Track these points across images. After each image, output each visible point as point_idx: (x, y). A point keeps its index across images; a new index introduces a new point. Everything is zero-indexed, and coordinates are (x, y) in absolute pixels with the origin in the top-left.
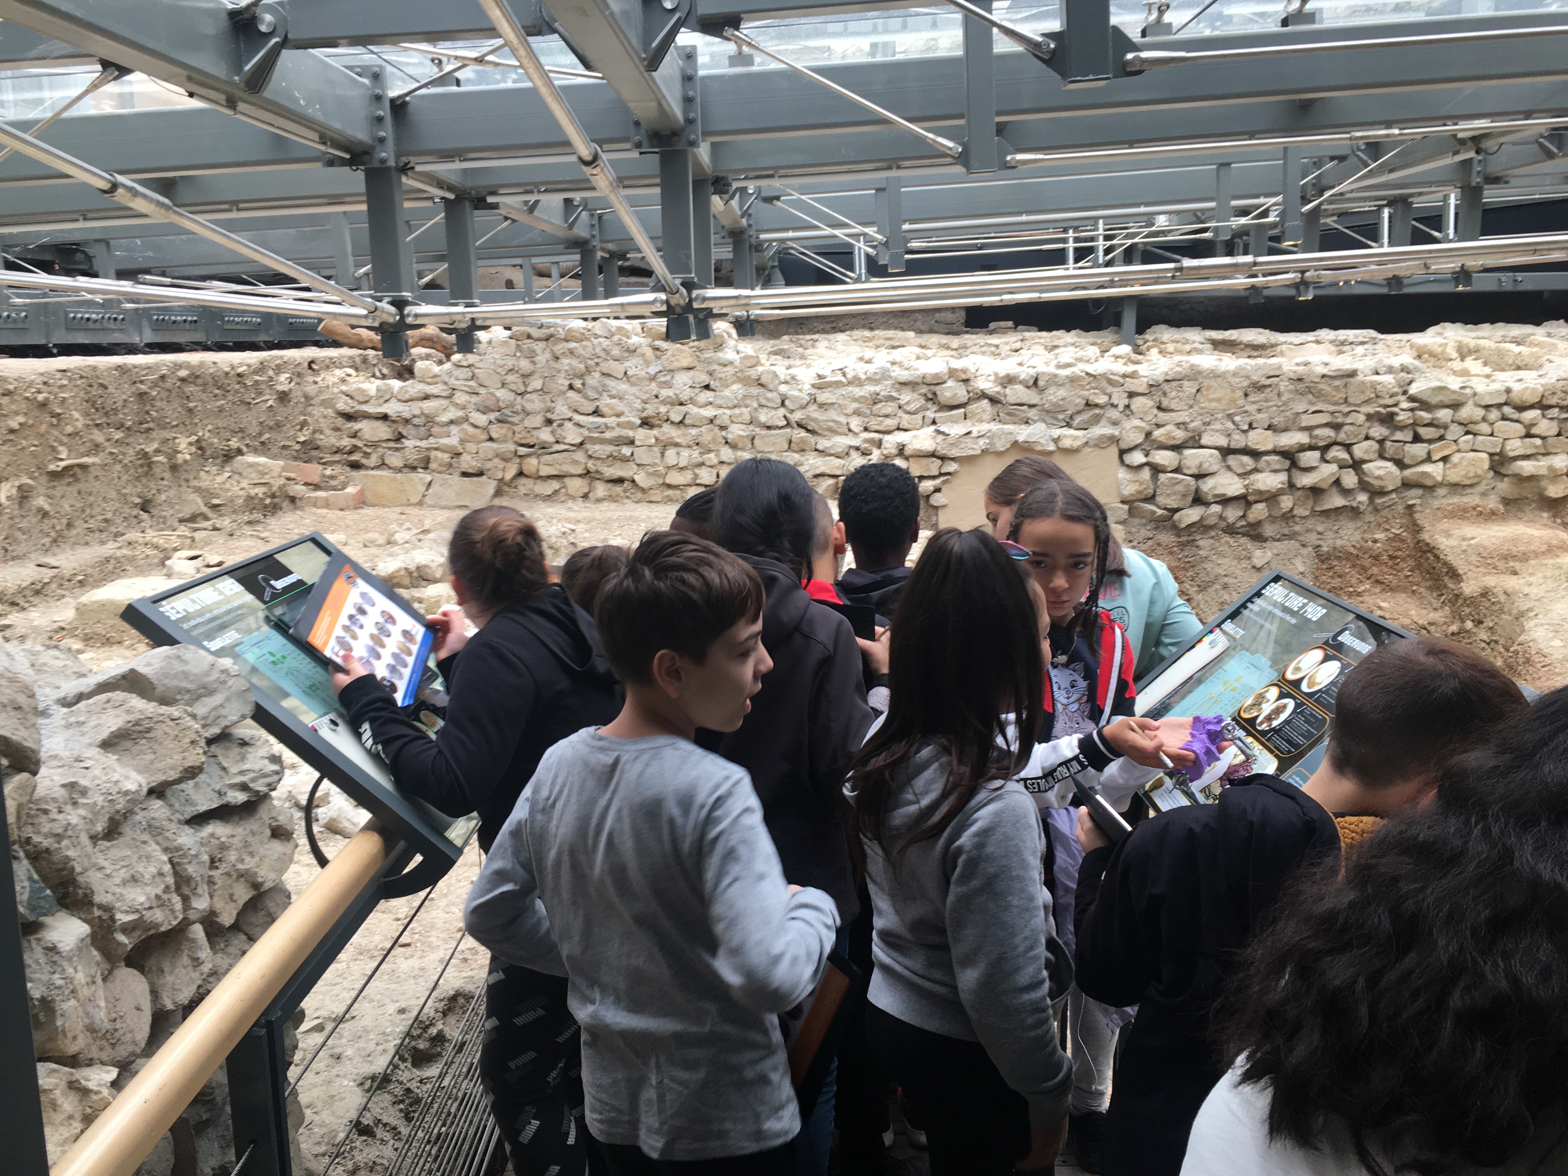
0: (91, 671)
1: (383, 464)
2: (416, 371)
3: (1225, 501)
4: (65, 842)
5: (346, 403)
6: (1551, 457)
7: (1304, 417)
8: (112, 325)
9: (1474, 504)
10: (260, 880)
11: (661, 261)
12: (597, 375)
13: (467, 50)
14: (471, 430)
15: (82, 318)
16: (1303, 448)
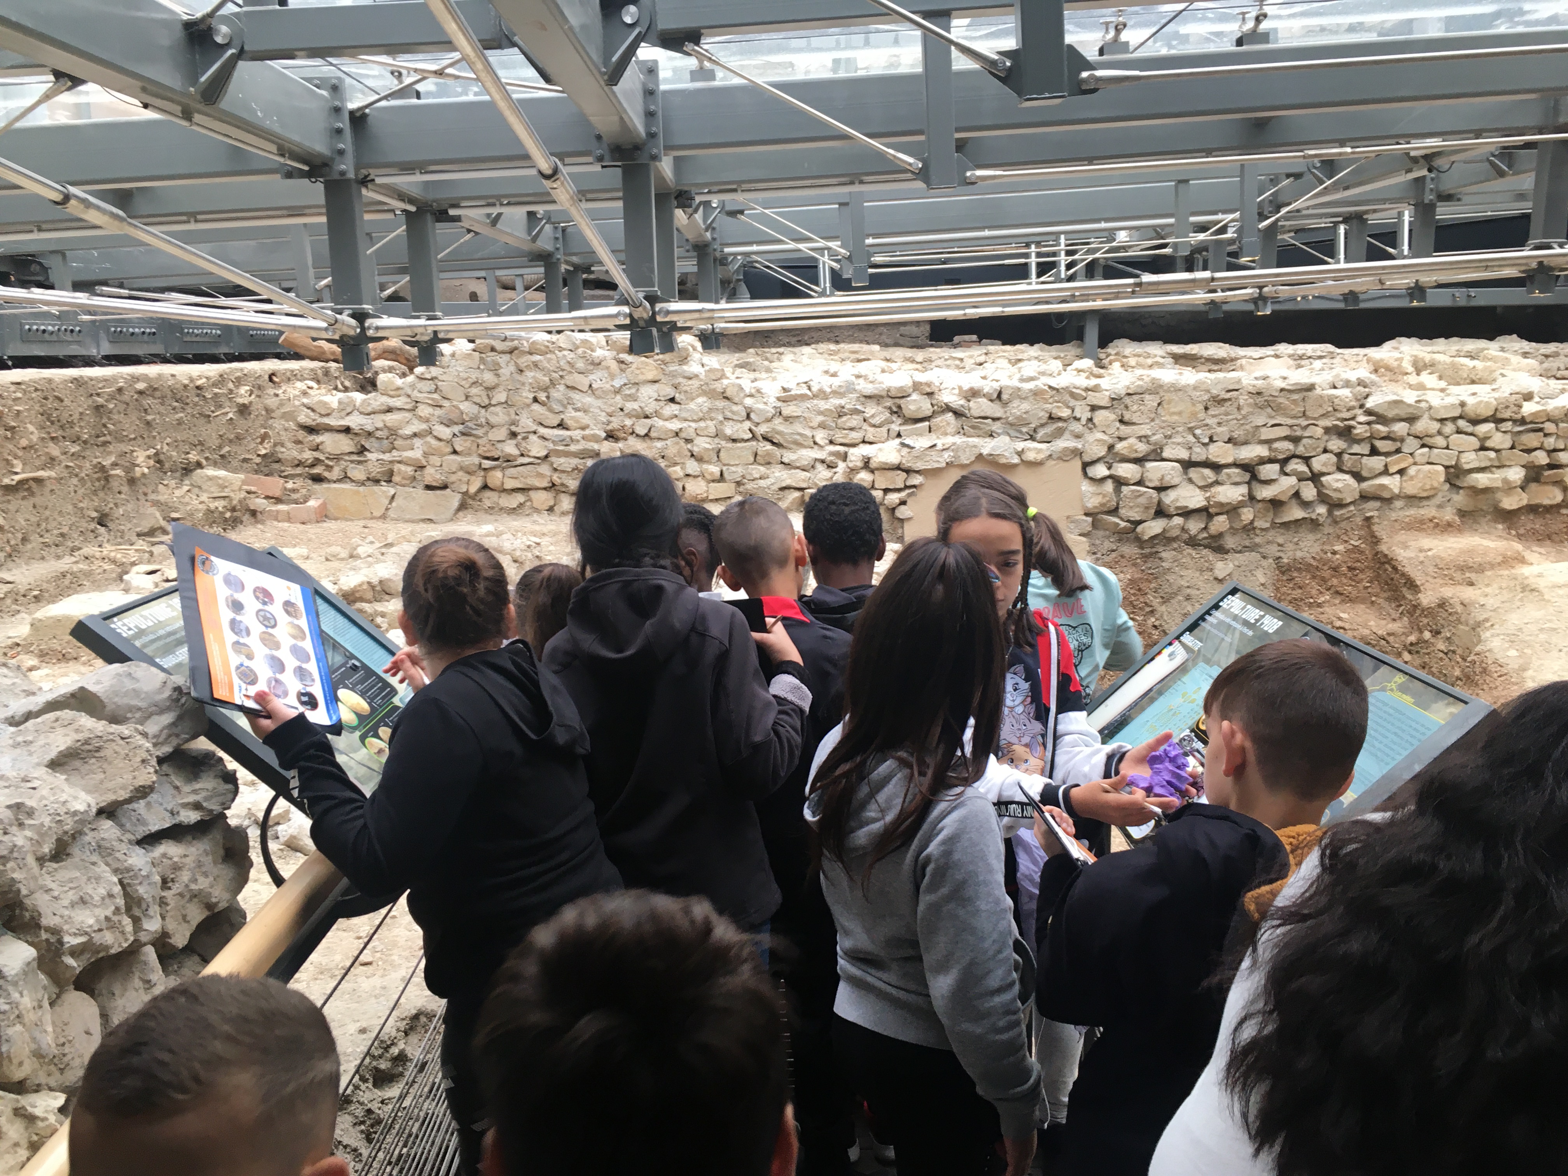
0: (40, 689)
1: (346, 477)
2: (378, 383)
3: (1187, 513)
4: (10, 865)
5: (307, 416)
6: (1505, 469)
7: (1263, 430)
8: (68, 337)
9: (1430, 516)
10: (214, 900)
11: (624, 276)
12: (562, 388)
13: (426, 62)
14: (434, 442)
15: (37, 330)
16: (1263, 461)
